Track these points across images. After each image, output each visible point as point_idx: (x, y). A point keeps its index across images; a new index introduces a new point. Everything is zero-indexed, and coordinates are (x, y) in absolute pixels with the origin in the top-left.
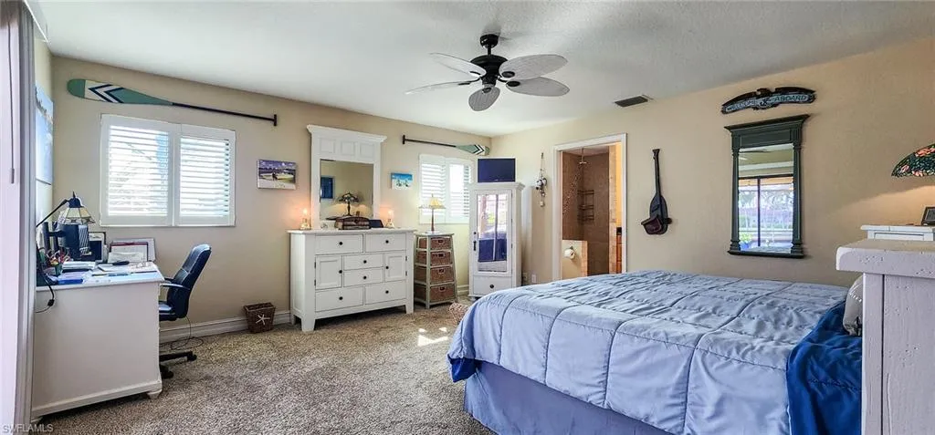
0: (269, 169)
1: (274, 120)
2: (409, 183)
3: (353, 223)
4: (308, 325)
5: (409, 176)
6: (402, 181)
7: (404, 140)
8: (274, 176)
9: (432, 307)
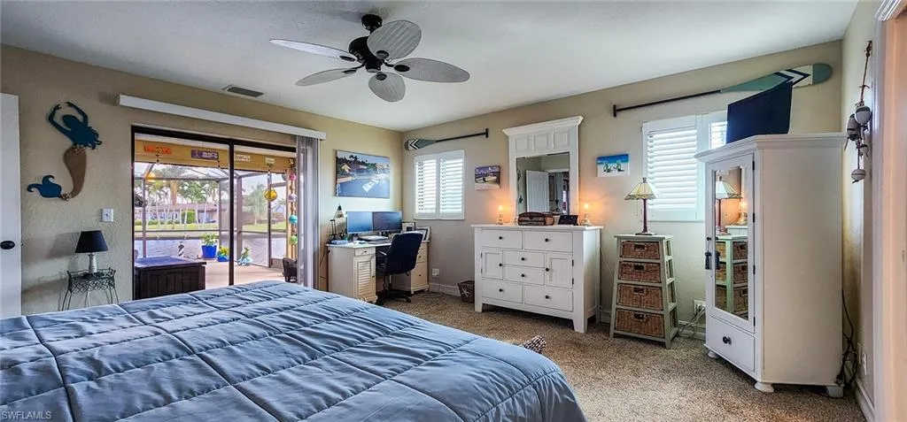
0: (481, 175)
1: (486, 134)
2: (623, 166)
3: (528, 219)
4: (478, 308)
5: (624, 158)
6: (611, 166)
7: (616, 111)
8: (484, 179)
9: (616, 336)
